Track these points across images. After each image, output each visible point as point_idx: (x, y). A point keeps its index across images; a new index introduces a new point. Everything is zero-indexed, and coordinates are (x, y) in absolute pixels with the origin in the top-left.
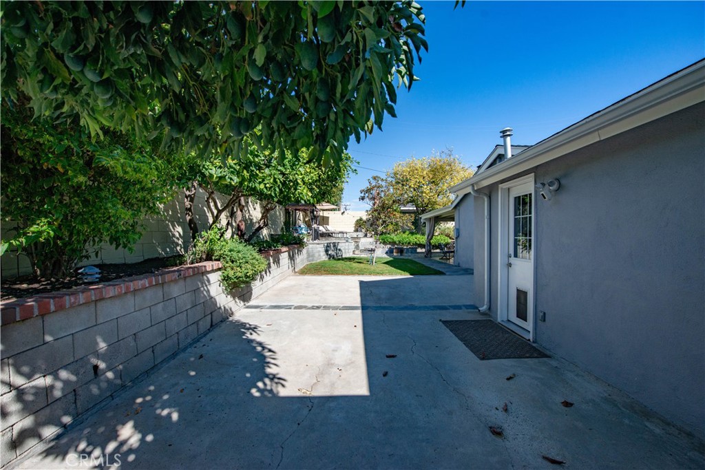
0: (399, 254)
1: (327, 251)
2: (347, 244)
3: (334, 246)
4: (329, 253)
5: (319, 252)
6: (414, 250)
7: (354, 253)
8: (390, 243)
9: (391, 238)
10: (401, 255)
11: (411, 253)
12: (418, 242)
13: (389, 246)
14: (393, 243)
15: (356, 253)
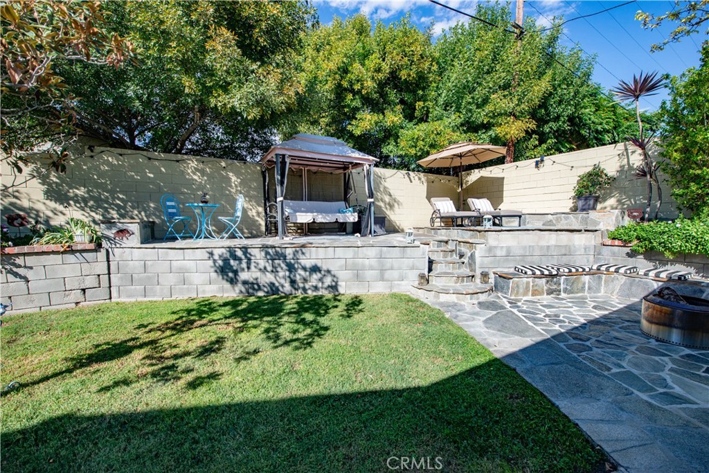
1: (226, 271)
4: (245, 276)
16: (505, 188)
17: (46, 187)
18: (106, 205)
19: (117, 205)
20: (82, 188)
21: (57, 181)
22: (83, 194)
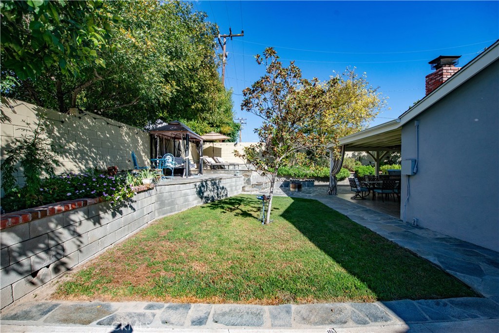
0: (297, 190)
1: (200, 193)
2: (234, 179)
3: (214, 184)
4: (205, 194)
5: (186, 195)
6: (310, 184)
7: (243, 190)
8: (285, 176)
9: (286, 171)
10: (299, 190)
11: (308, 186)
12: (316, 175)
13: (284, 179)
14: (289, 176)
15: (246, 189)
16: (222, 152)
17: (52, 140)
18: (87, 157)
19: (92, 157)
20: (74, 143)
21: (59, 135)
22: (74, 147)
